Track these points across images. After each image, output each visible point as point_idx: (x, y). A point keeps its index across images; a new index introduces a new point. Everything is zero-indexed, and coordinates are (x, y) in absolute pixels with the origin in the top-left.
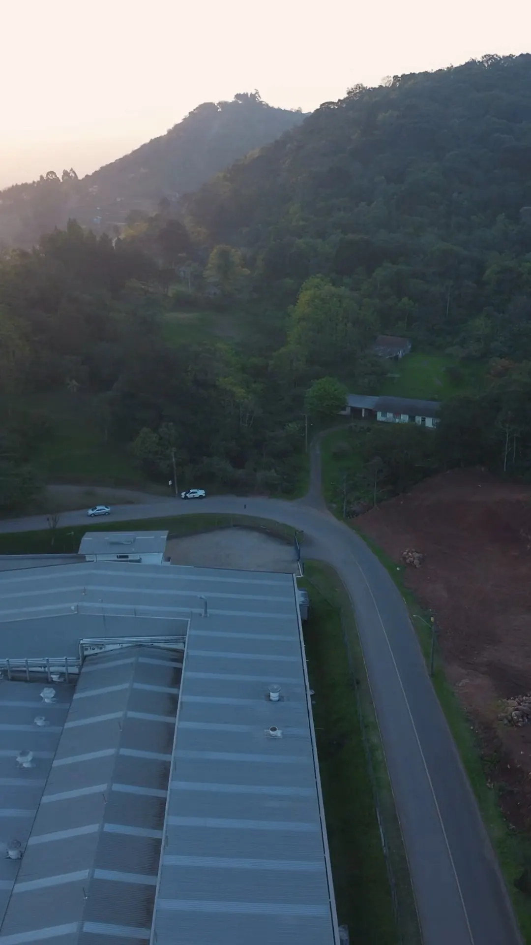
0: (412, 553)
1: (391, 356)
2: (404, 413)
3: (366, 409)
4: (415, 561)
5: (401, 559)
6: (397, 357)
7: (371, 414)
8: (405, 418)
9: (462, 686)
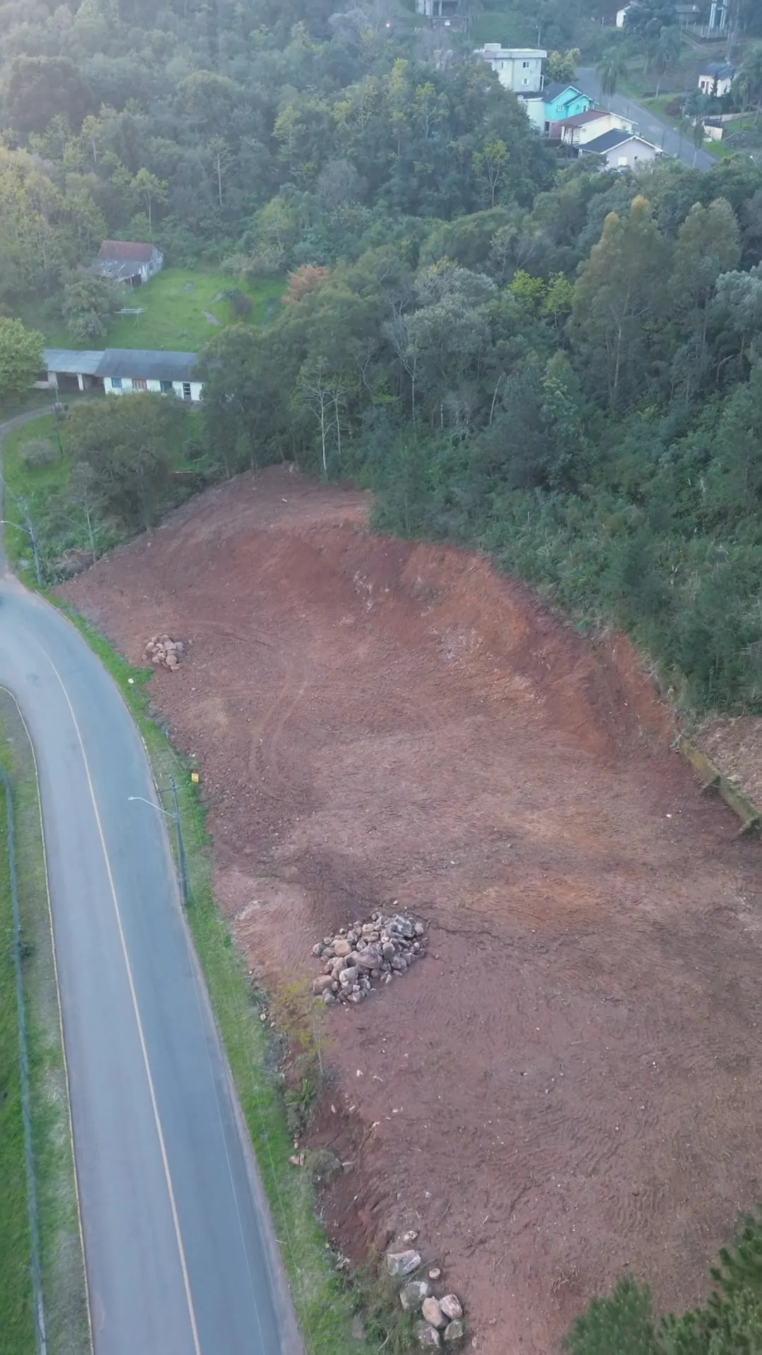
0: (163, 643)
1: (127, 278)
2: (152, 378)
3: (85, 376)
4: (168, 659)
5: (144, 657)
6: (137, 279)
7: (95, 382)
8: (154, 386)
9: (245, 919)
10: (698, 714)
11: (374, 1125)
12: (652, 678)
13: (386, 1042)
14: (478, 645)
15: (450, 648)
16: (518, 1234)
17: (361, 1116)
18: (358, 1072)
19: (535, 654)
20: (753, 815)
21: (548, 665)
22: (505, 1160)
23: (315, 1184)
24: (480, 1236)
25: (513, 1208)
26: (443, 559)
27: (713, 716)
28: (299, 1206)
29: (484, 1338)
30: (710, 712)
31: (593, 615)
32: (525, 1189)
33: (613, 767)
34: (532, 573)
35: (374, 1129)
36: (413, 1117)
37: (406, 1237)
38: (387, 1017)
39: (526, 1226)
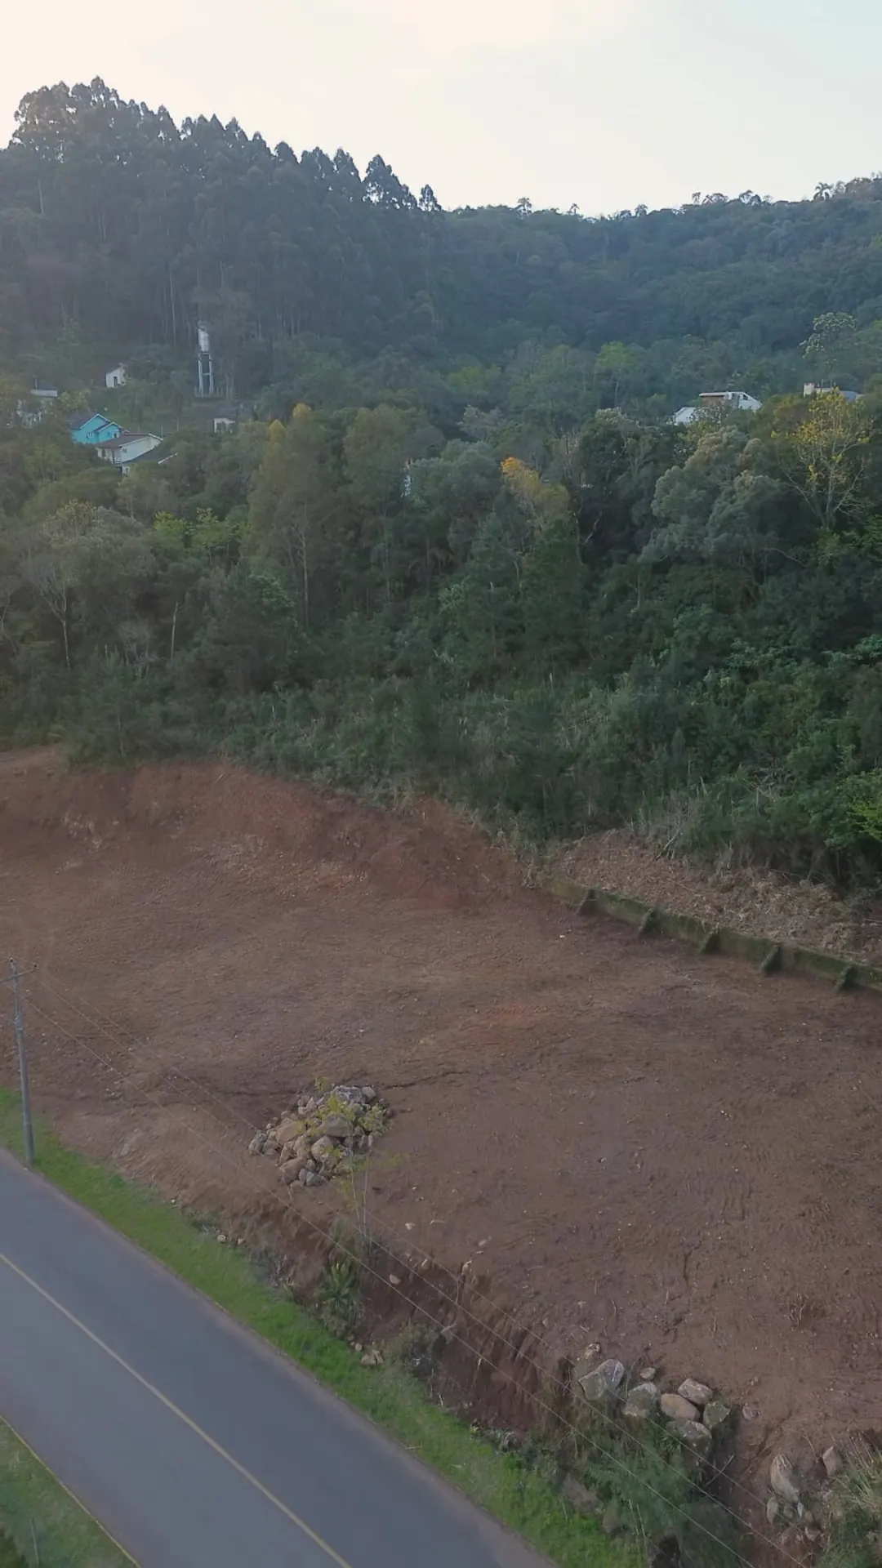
9: (130, 1152)
10: (539, 847)
11: (466, 1266)
12: (477, 827)
13: (417, 1190)
14: (260, 849)
15: (226, 857)
16: (712, 1296)
17: (441, 1266)
18: (408, 1225)
19: (336, 837)
20: (647, 911)
21: (355, 844)
22: (643, 1240)
23: (414, 1372)
24: (672, 1317)
25: (686, 1277)
26: (179, 777)
27: (554, 847)
28: (409, 1403)
29: (756, 1403)
30: (550, 841)
31: (387, 786)
32: (686, 1257)
33: (477, 914)
34: (300, 764)
35: (467, 1271)
36: (509, 1241)
37: (588, 1353)
38: (399, 1172)
39: (715, 1286)
